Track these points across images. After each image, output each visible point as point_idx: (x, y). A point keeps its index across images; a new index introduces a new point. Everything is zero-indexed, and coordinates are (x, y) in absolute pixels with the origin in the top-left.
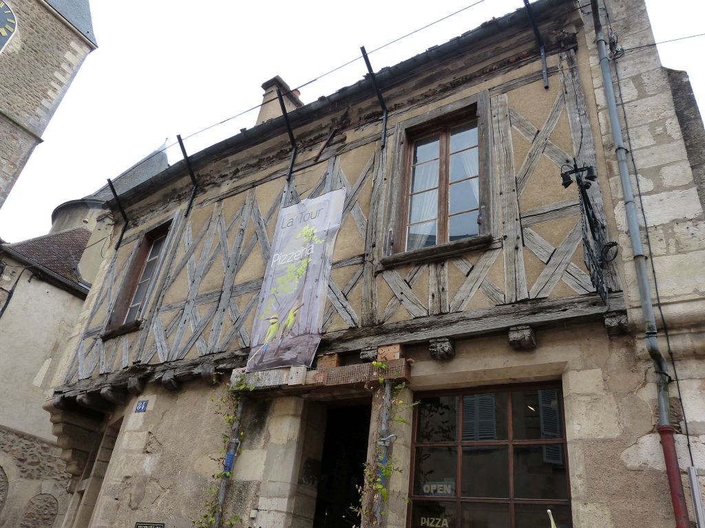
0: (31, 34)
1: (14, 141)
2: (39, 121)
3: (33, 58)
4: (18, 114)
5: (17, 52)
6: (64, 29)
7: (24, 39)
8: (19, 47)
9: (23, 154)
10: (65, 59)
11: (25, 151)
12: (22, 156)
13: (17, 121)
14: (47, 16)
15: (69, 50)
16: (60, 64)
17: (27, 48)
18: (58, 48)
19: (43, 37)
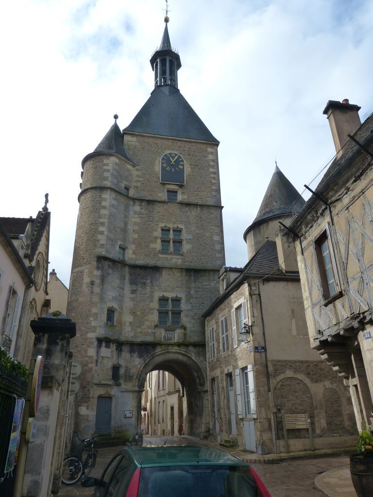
0: (191, 159)
1: (212, 215)
2: (216, 198)
3: (198, 170)
4: (206, 201)
5: (190, 172)
6: (201, 145)
7: (190, 163)
8: (190, 169)
10: (209, 159)
11: (219, 217)
12: (219, 220)
13: (208, 204)
14: (192, 145)
15: (209, 154)
16: (209, 164)
17: (193, 167)
18: (204, 157)
19: (196, 156)
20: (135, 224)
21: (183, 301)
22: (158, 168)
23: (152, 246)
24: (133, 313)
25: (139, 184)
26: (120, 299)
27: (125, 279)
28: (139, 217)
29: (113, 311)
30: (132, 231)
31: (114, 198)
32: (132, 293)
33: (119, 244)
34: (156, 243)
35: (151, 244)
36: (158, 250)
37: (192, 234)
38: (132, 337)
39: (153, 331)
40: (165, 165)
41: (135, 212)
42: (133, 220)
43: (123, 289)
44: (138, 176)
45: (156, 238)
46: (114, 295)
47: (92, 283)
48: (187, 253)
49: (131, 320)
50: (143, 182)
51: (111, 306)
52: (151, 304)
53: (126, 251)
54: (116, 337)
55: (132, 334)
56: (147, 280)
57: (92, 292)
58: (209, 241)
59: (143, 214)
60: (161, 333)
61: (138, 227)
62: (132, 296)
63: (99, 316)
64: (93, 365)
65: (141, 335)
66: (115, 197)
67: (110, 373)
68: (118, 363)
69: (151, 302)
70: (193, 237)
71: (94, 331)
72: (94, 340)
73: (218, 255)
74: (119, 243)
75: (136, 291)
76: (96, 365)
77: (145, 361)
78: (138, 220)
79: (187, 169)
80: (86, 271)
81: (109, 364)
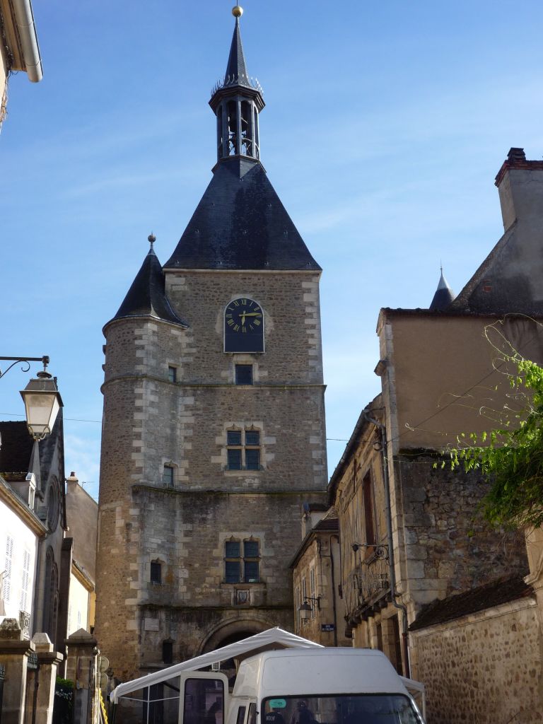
0: (273, 305)
1: (308, 402)
2: (315, 371)
3: (285, 323)
4: (299, 378)
5: (274, 329)
6: (291, 278)
7: (272, 314)
8: (272, 324)
9: (319, 407)
10: (306, 302)
11: (318, 402)
15: (304, 292)
16: (304, 311)
17: (276, 318)
18: (296, 298)
19: (282, 299)
20: (188, 426)
21: (262, 544)
22: (220, 328)
23: (214, 460)
24: (189, 565)
25: (191, 359)
26: (168, 546)
27: (175, 515)
28: (193, 415)
29: (160, 565)
30: (183, 438)
31: (152, 391)
32: (186, 535)
33: (163, 463)
34: (220, 455)
35: (212, 457)
36: (223, 465)
37: (275, 436)
38: (189, 601)
39: (218, 590)
40: (231, 322)
41: (187, 408)
42: (185, 420)
43: (173, 531)
44: (189, 345)
45: (221, 446)
46: (160, 542)
47: (128, 526)
48: (268, 467)
49: (187, 576)
50: (198, 355)
51: (156, 559)
52: (215, 550)
53: (176, 472)
54: (165, 602)
55: (188, 596)
56: (207, 514)
57: (128, 541)
58: (302, 446)
59: (200, 410)
60: (230, 593)
61: (192, 431)
62: (187, 540)
63: (139, 575)
64: (136, 642)
65: (200, 597)
66: (154, 389)
67: (160, 653)
68: (170, 638)
69: (214, 548)
70: (277, 441)
71: (134, 596)
72: (135, 608)
73: (316, 468)
74: (164, 460)
75: (191, 531)
76: (140, 642)
77: (208, 634)
78: (191, 420)
79: (268, 325)
80: (118, 509)
81: (157, 640)
